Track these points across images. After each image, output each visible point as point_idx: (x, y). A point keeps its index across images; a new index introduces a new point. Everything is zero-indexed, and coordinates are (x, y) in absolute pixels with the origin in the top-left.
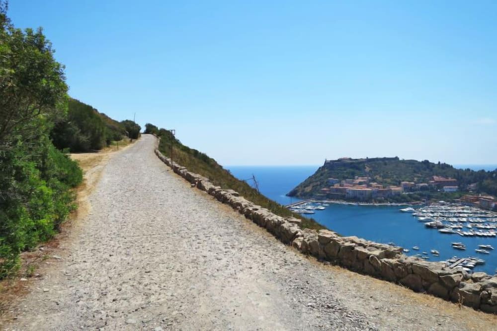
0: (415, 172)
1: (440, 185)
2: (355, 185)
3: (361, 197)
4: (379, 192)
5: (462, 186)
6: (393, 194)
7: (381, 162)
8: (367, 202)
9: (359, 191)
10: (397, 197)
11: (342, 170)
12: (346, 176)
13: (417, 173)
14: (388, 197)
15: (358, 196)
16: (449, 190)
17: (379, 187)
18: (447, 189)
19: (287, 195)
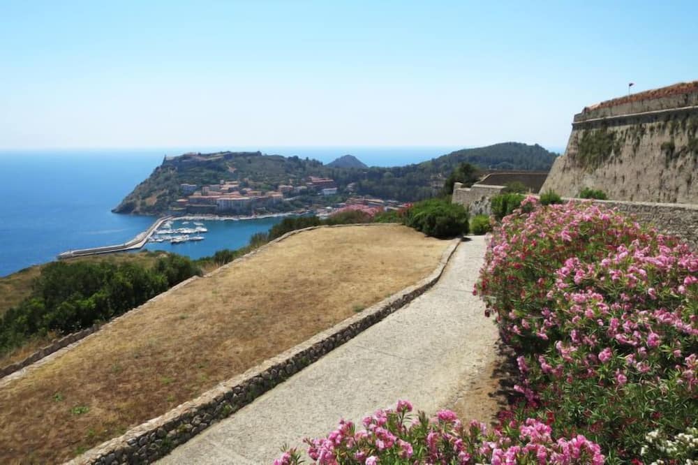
0: (287, 172)
1: (319, 187)
2: (223, 192)
3: (238, 208)
4: (259, 200)
5: (341, 187)
6: (274, 202)
7: (241, 158)
8: (247, 214)
9: (233, 200)
10: (279, 205)
11: (196, 172)
12: (207, 180)
13: (290, 173)
14: (269, 206)
15: (233, 208)
16: (329, 193)
17: (256, 194)
18: (326, 191)
19: (113, 211)
